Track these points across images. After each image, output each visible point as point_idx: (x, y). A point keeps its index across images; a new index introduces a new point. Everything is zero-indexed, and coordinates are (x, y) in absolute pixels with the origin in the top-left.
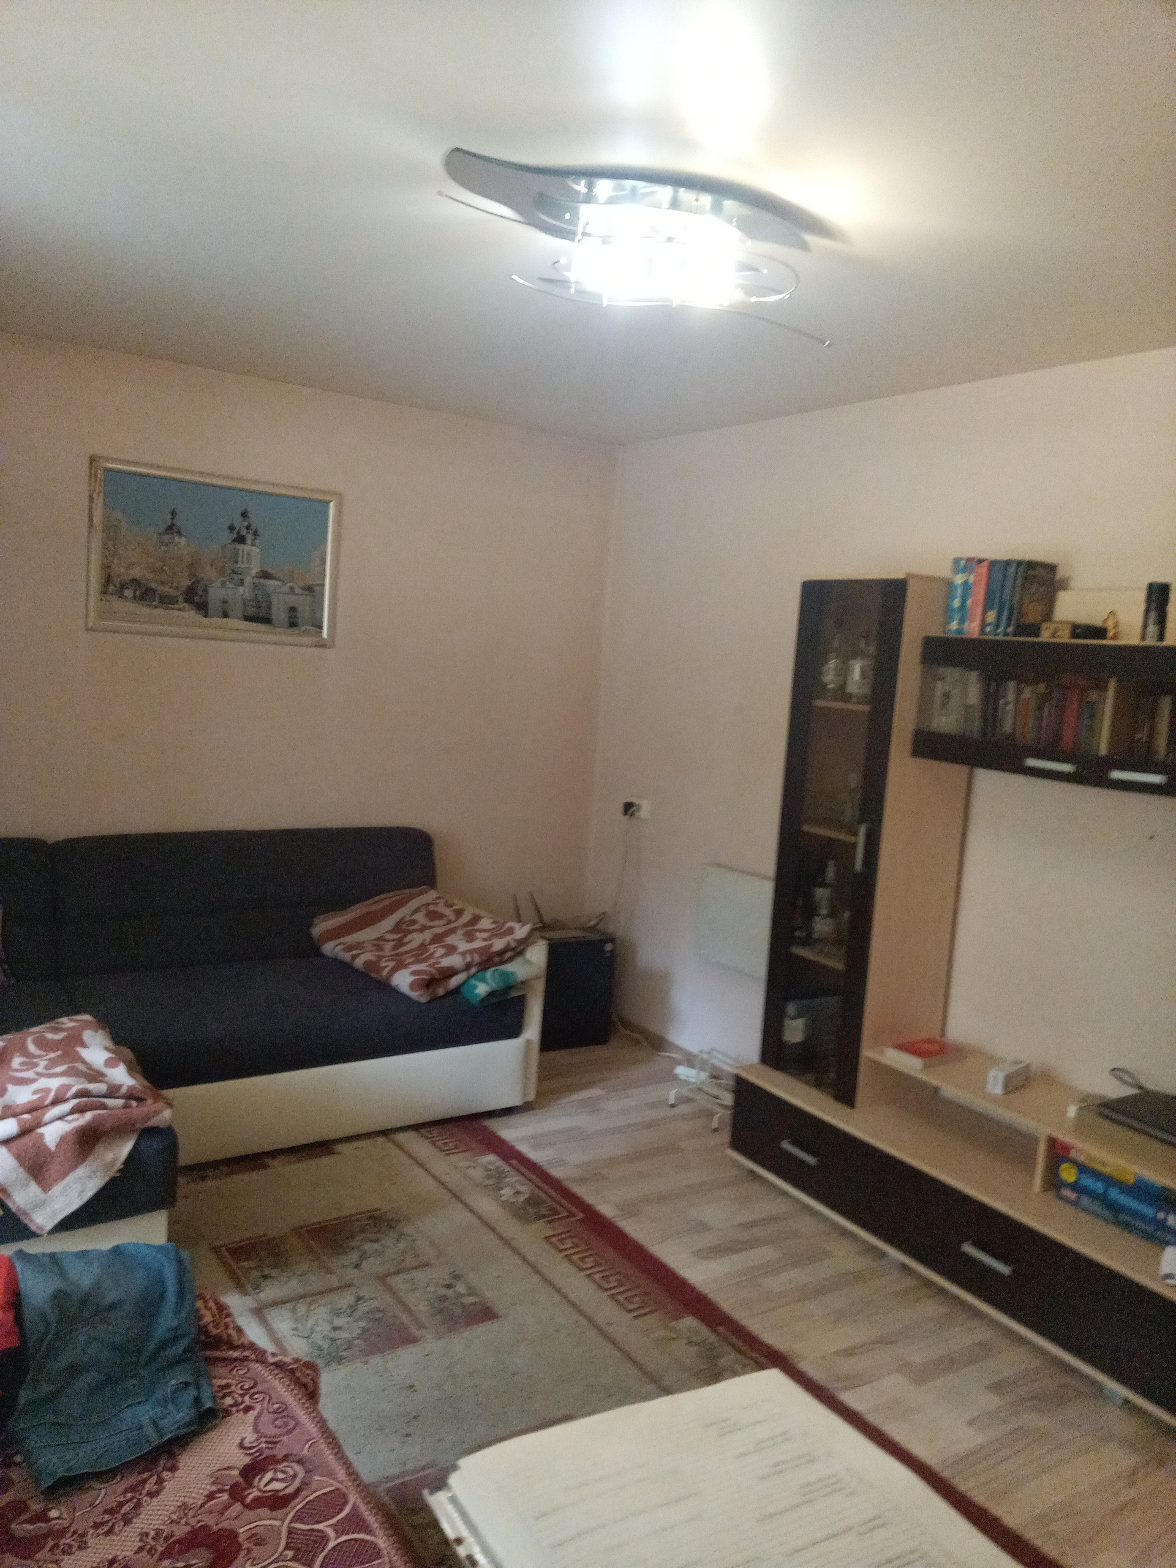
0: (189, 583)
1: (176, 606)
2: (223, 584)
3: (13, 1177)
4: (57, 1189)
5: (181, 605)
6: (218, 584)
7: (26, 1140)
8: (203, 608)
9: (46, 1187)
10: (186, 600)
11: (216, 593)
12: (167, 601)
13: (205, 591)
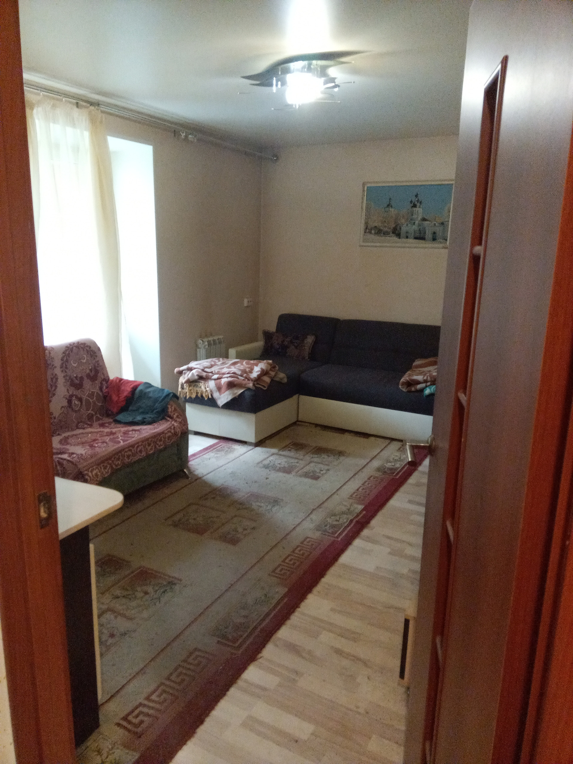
0: (394, 226)
1: (389, 235)
2: (407, 225)
3: (214, 389)
4: (222, 395)
5: (391, 234)
6: (405, 225)
7: (219, 381)
8: (399, 235)
9: (220, 394)
10: (393, 233)
11: (404, 229)
12: (386, 234)
13: (400, 228)
